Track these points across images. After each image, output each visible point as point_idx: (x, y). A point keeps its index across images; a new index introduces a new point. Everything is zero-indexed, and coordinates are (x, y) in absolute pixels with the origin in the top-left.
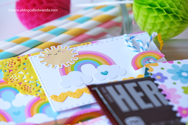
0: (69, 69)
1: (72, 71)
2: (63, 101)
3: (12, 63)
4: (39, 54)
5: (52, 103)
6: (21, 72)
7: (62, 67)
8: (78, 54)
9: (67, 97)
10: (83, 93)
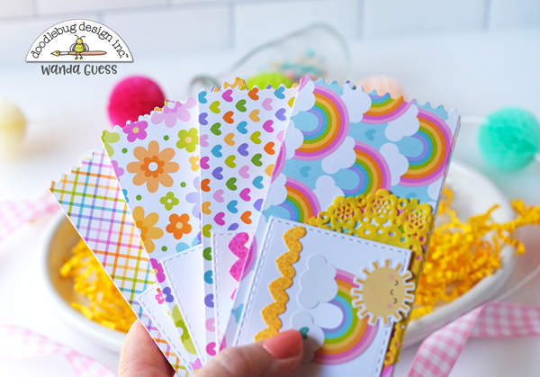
0: (344, 290)
1: (339, 292)
7: (355, 282)
8: (370, 322)
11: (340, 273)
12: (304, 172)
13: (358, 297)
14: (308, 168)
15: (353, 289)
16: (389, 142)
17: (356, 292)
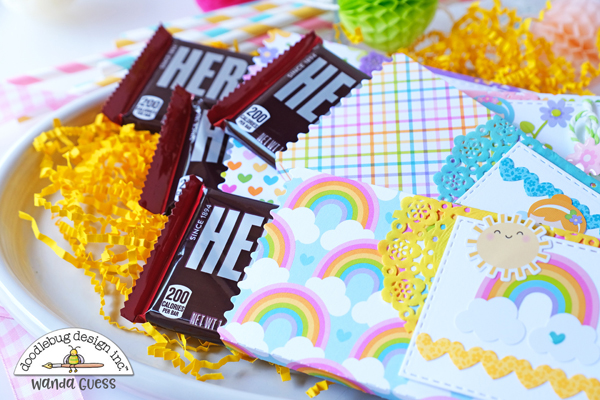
0: (502, 289)
1: (505, 296)
2: (430, 359)
3: (423, 214)
4: (481, 220)
5: (411, 353)
6: (423, 245)
7: (493, 276)
8: (546, 261)
9: (445, 353)
10: (478, 362)
11: (481, 294)
12: (343, 336)
13: (513, 274)
14: (340, 332)
15: (502, 278)
16: (319, 239)
17: (506, 276)
